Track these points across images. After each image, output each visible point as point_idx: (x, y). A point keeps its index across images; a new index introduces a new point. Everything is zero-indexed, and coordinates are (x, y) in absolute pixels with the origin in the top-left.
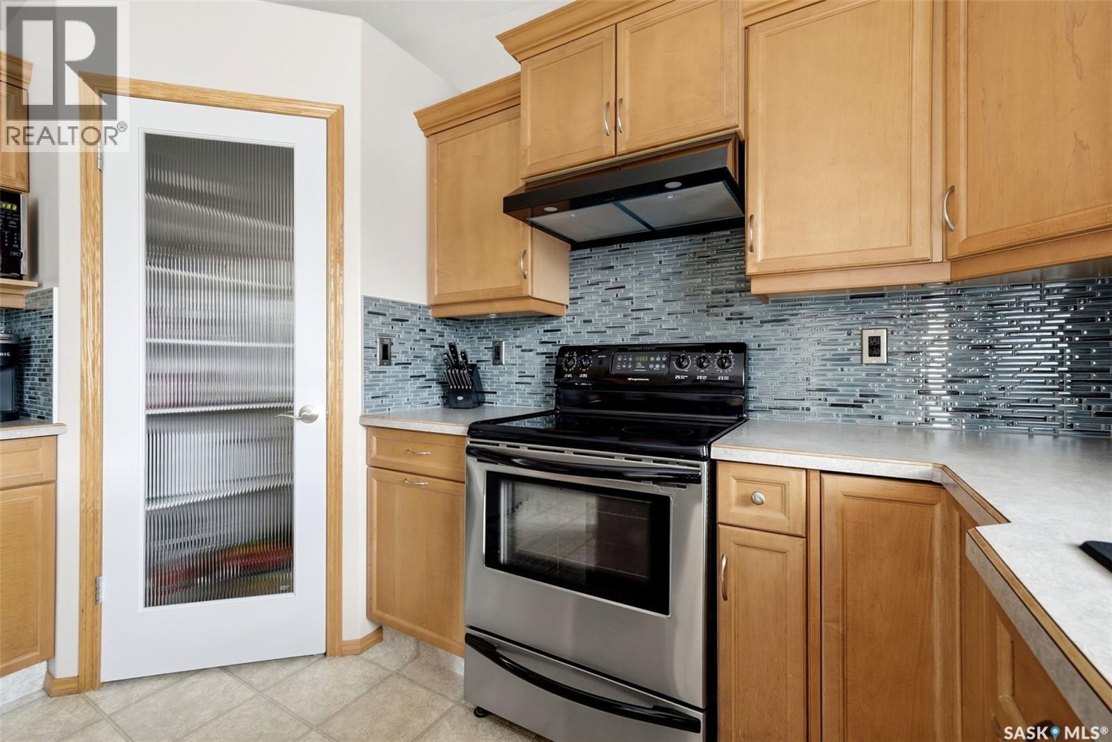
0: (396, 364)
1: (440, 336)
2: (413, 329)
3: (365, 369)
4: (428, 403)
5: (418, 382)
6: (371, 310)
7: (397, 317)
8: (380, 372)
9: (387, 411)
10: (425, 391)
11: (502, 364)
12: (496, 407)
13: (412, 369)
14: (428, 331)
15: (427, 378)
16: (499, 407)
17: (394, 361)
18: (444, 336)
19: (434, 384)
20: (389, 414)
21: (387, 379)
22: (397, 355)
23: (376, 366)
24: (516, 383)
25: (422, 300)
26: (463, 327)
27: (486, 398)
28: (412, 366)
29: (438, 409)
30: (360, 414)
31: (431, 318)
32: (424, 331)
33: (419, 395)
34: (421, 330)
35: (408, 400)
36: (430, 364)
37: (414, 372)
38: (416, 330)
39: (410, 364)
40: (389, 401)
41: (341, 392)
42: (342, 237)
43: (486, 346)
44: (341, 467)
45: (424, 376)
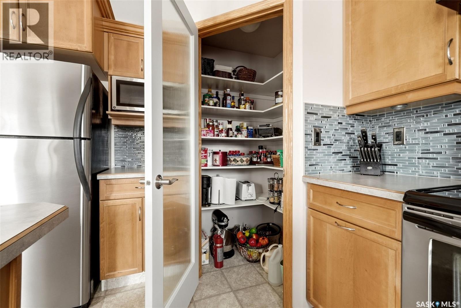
0: (324, 145)
1: (351, 127)
2: (334, 122)
3: (306, 148)
4: (344, 170)
5: (337, 156)
6: (309, 111)
7: (324, 115)
8: (314, 150)
9: (318, 174)
10: (342, 163)
11: (404, 144)
12: (397, 175)
13: (333, 148)
14: (344, 124)
15: (343, 154)
16: (400, 175)
17: (322, 143)
18: (354, 127)
19: (347, 158)
20: (320, 176)
21: (319, 154)
22: (324, 139)
23: (311, 146)
24: (419, 158)
25: (340, 104)
26: (367, 121)
27: (387, 169)
28: (334, 146)
29: (350, 174)
30: (303, 175)
31: (346, 115)
32: (341, 123)
33: (338, 165)
34: (339, 123)
35: (331, 167)
36: (345, 145)
37: (335, 150)
38: (336, 123)
39: (333, 145)
40: (319, 168)
41: (292, 161)
42: (292, 69)
43: (387, 132)
44: (292, 205)
45: (341, 153)
